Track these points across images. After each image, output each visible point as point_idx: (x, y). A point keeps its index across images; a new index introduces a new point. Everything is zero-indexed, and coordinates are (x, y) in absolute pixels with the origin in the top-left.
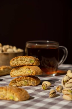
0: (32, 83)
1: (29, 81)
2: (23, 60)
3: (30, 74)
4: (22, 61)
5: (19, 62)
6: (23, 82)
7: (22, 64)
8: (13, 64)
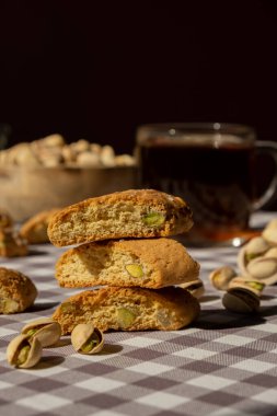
0: (160, 317)
1: (142, 308)
2: (112, 213)
3: (140, 282)
4: (107, 218)
5: (90, 225)
6: (113, 312)
7: (106, 235)
8: (63, 235)
